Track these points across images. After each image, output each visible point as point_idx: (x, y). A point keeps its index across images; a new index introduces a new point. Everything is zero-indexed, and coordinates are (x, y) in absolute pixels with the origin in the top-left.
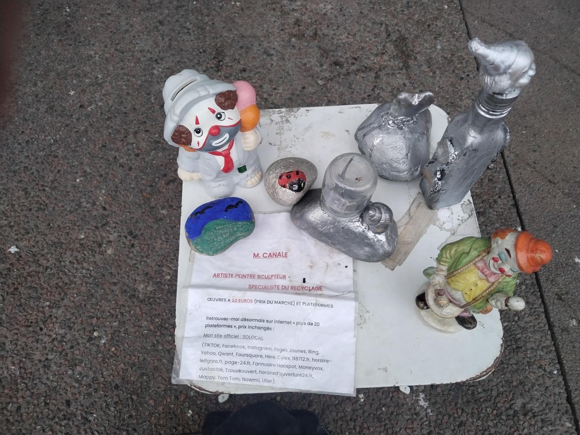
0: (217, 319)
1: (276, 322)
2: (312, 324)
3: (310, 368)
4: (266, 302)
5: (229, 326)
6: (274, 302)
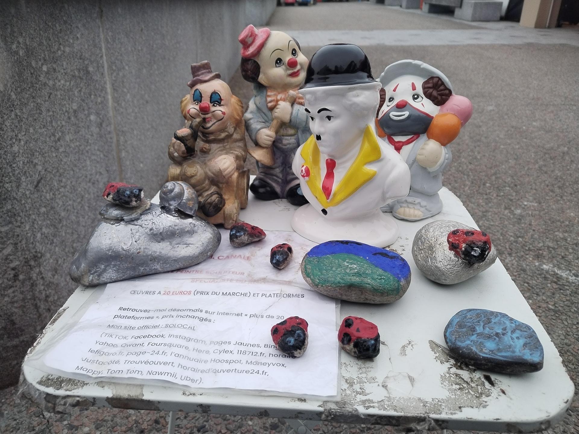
0: (134, 310)
1: (219, 313)
2: (272, 317)
3: (264, 364)
4: (210, 293)
5: (148, 318)
6: (221, 294)
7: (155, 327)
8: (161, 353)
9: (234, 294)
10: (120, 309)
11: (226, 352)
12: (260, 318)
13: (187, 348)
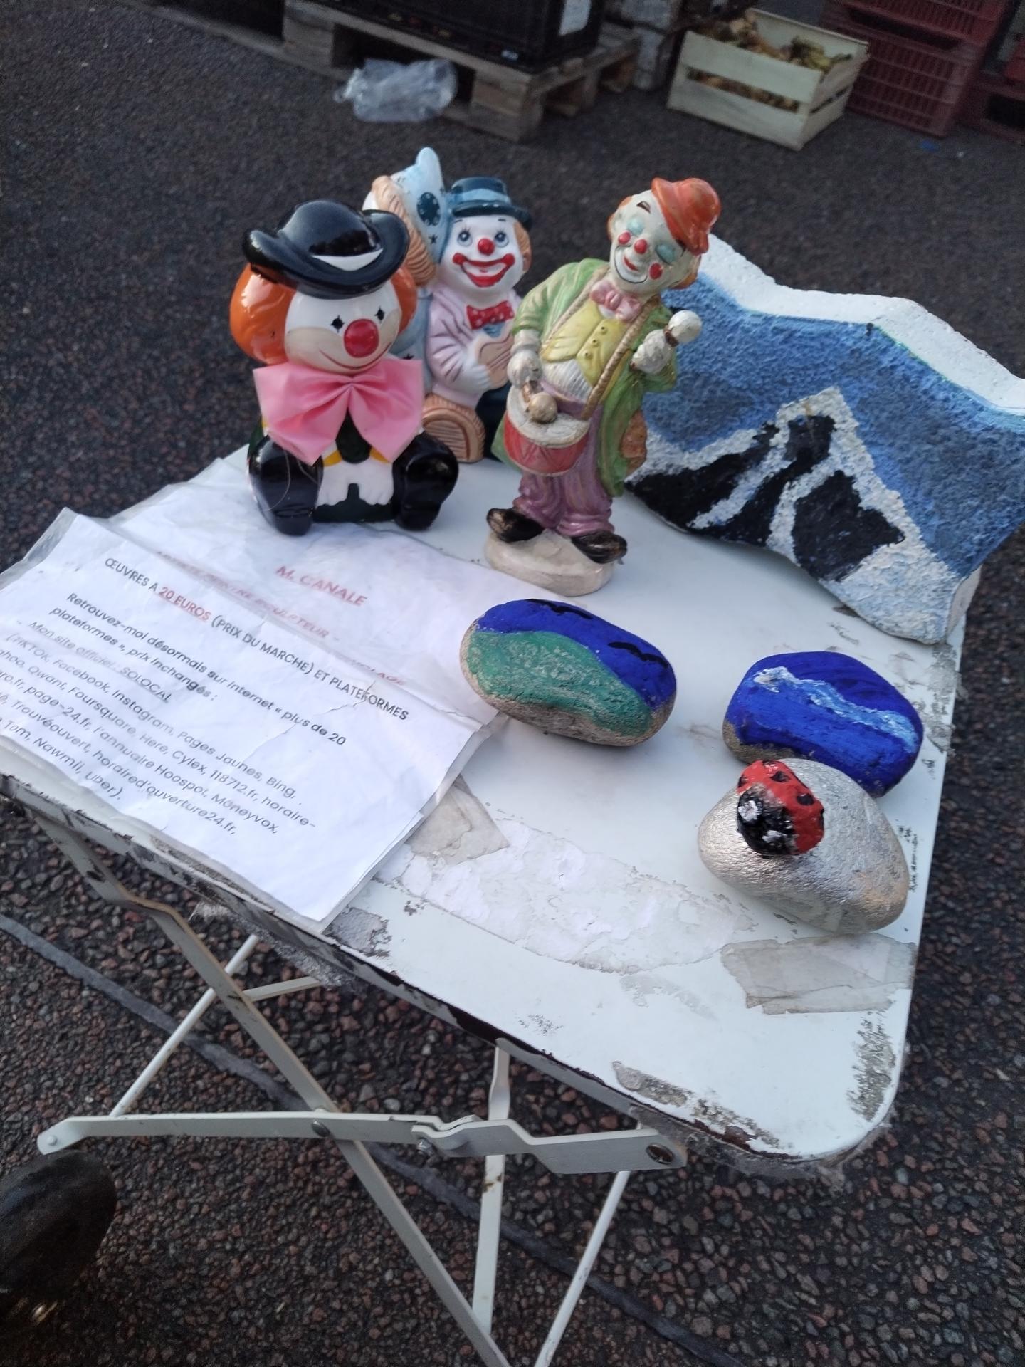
0: (94, 611)
1: (232, 685)
2: (323, 732)
3: (242, 812)
4: (242, 635)
5: (106, 638)
6: (261, 645)
7: (104, 662)
8: (81, 719)
9: (282, 655)
10: (71, 597)
11: (193, 764)
12: (299, 726)
13: (131, 730)
